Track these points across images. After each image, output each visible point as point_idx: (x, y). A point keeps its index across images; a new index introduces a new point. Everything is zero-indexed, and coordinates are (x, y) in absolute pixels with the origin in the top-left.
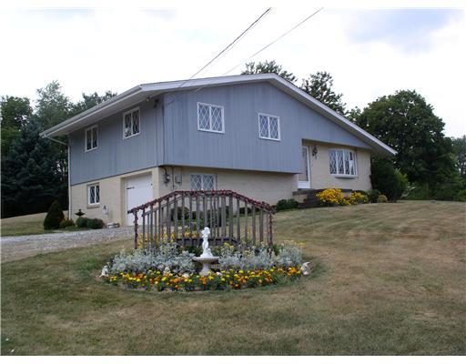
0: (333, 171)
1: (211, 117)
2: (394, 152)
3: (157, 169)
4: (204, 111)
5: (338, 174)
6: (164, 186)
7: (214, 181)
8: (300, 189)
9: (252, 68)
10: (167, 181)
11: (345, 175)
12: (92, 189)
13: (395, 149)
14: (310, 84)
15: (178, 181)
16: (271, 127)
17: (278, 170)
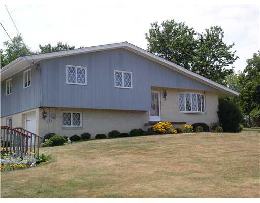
0: (182, 109)
1: (76, 75)
2: (238, 94)
3: (38, 109)
4: (72, 71)
5: (186, 111)
6: (42, 120)
7: (81, 117)
8: (150, 122)
9: (156, 26)
10: (44, 117)
11: (192, 111)
12: (10, 120)
13: (239, 92)
14: (204, 37)
15: (53, 116)
16: (125, 80)
17: (130, 109)
